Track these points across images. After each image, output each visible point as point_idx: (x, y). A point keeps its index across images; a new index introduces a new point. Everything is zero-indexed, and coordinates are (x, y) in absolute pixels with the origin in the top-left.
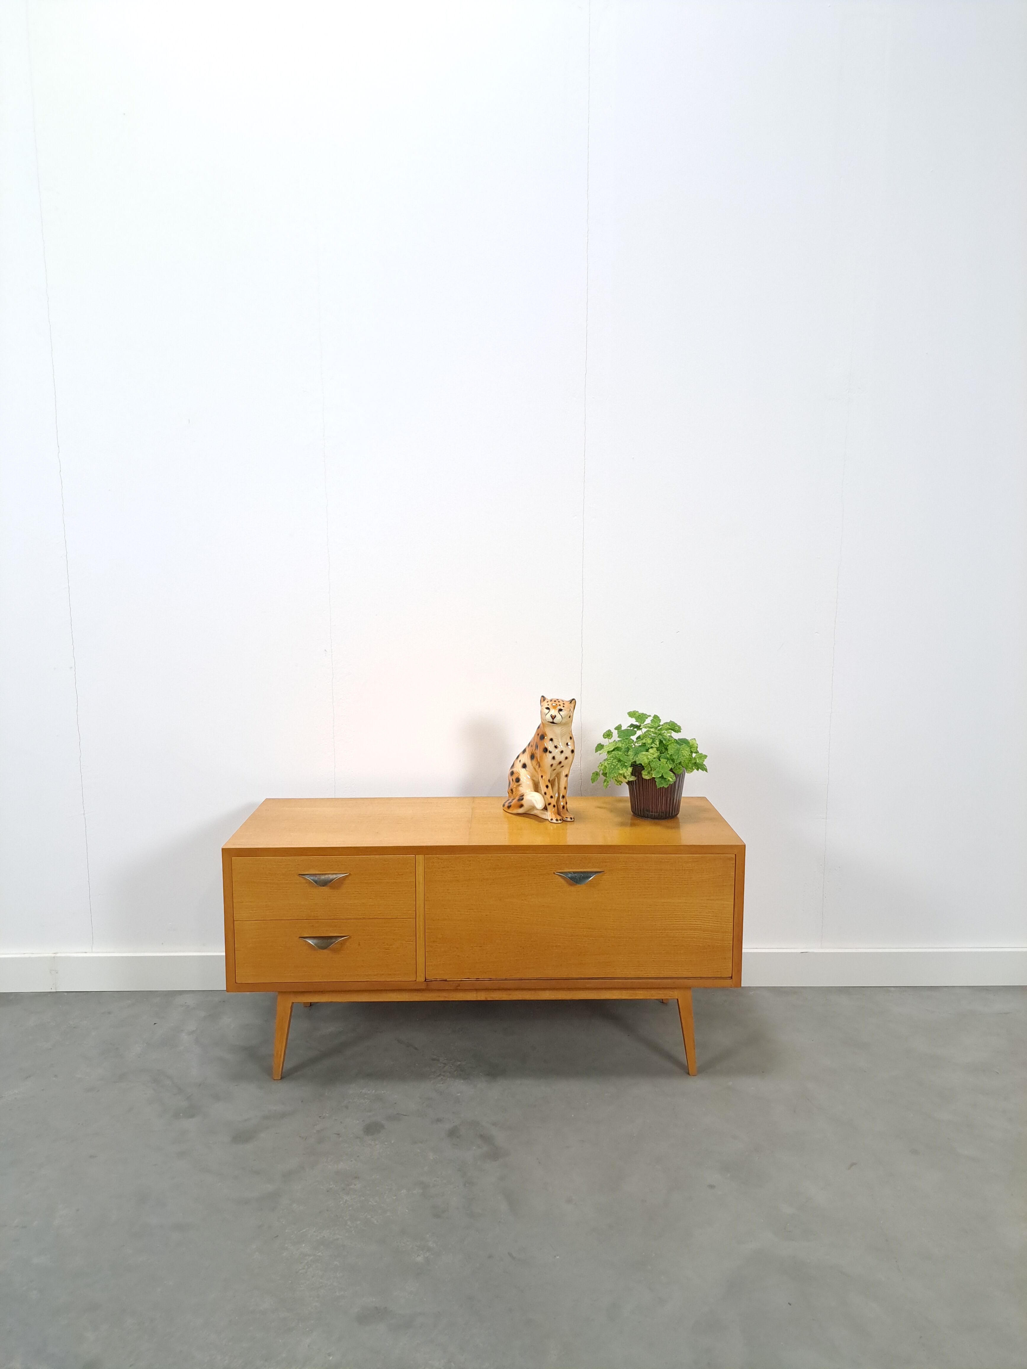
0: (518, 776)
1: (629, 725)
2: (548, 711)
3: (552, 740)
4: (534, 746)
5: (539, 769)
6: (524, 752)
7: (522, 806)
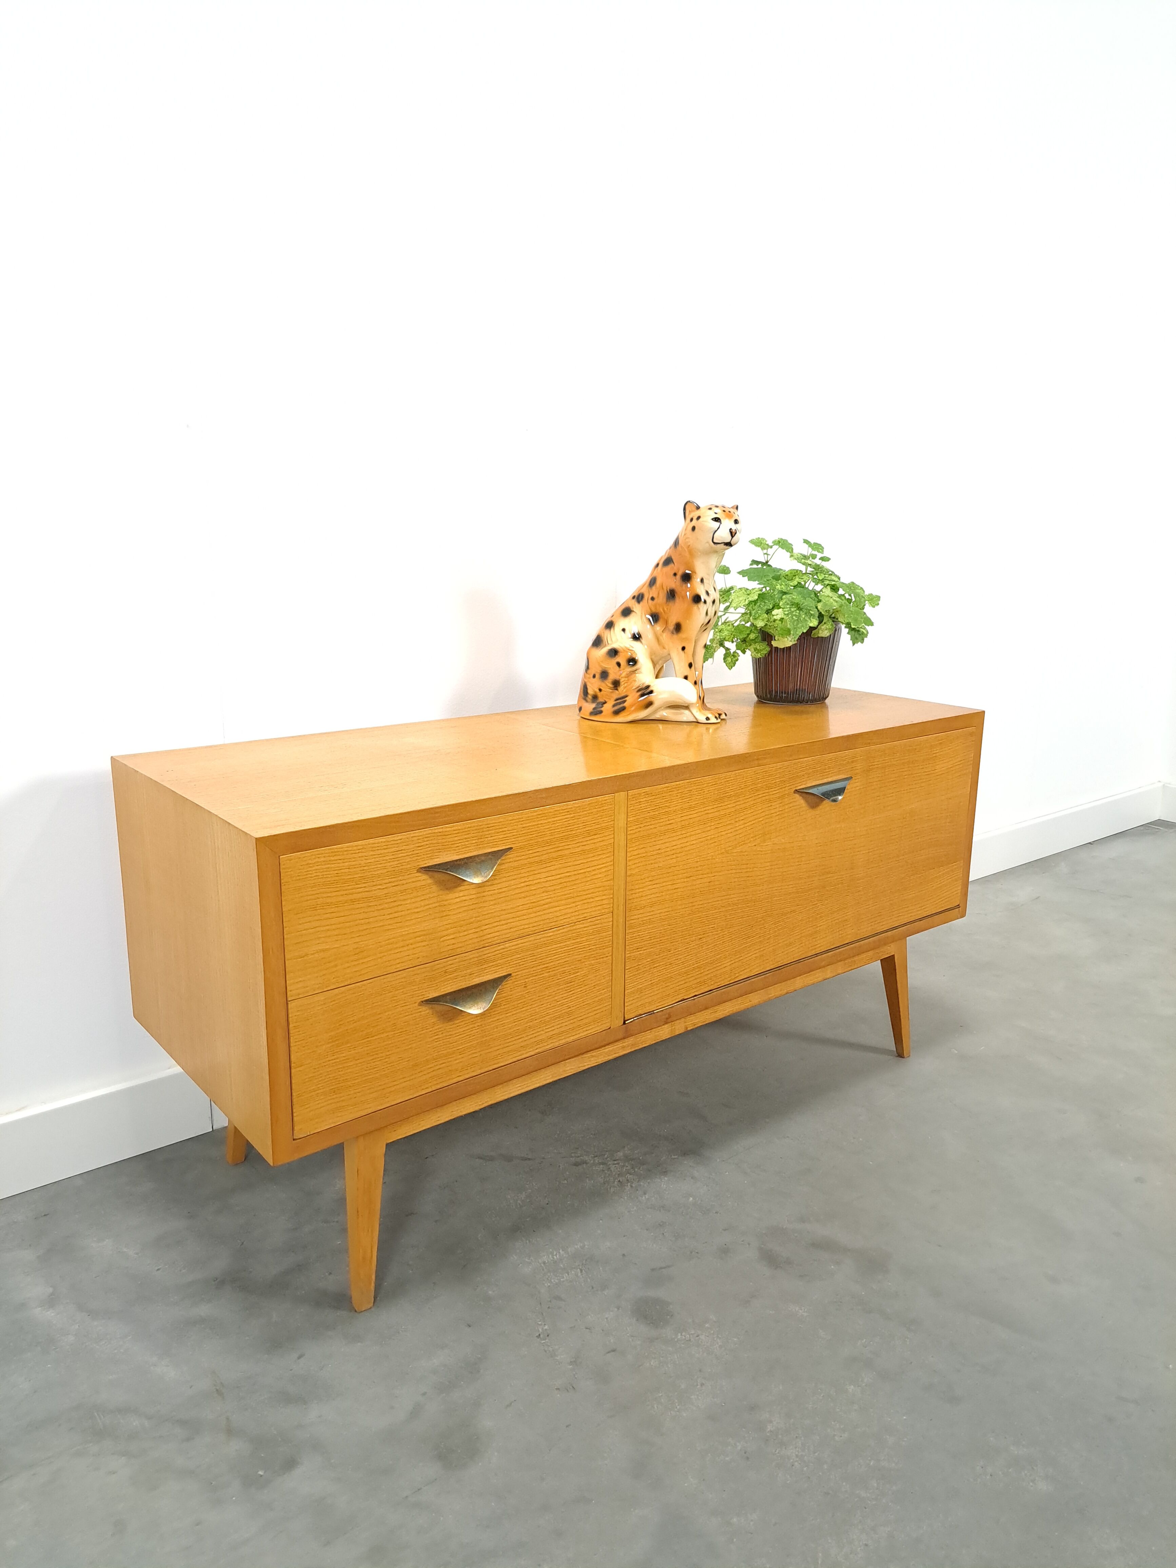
0: (632, 654)
1: (750, 562)
2: (717, 524)
3: (702, 580)
4: (662, 598)
5: (675, 636)
6: (627, 612)
7: (650, 704)
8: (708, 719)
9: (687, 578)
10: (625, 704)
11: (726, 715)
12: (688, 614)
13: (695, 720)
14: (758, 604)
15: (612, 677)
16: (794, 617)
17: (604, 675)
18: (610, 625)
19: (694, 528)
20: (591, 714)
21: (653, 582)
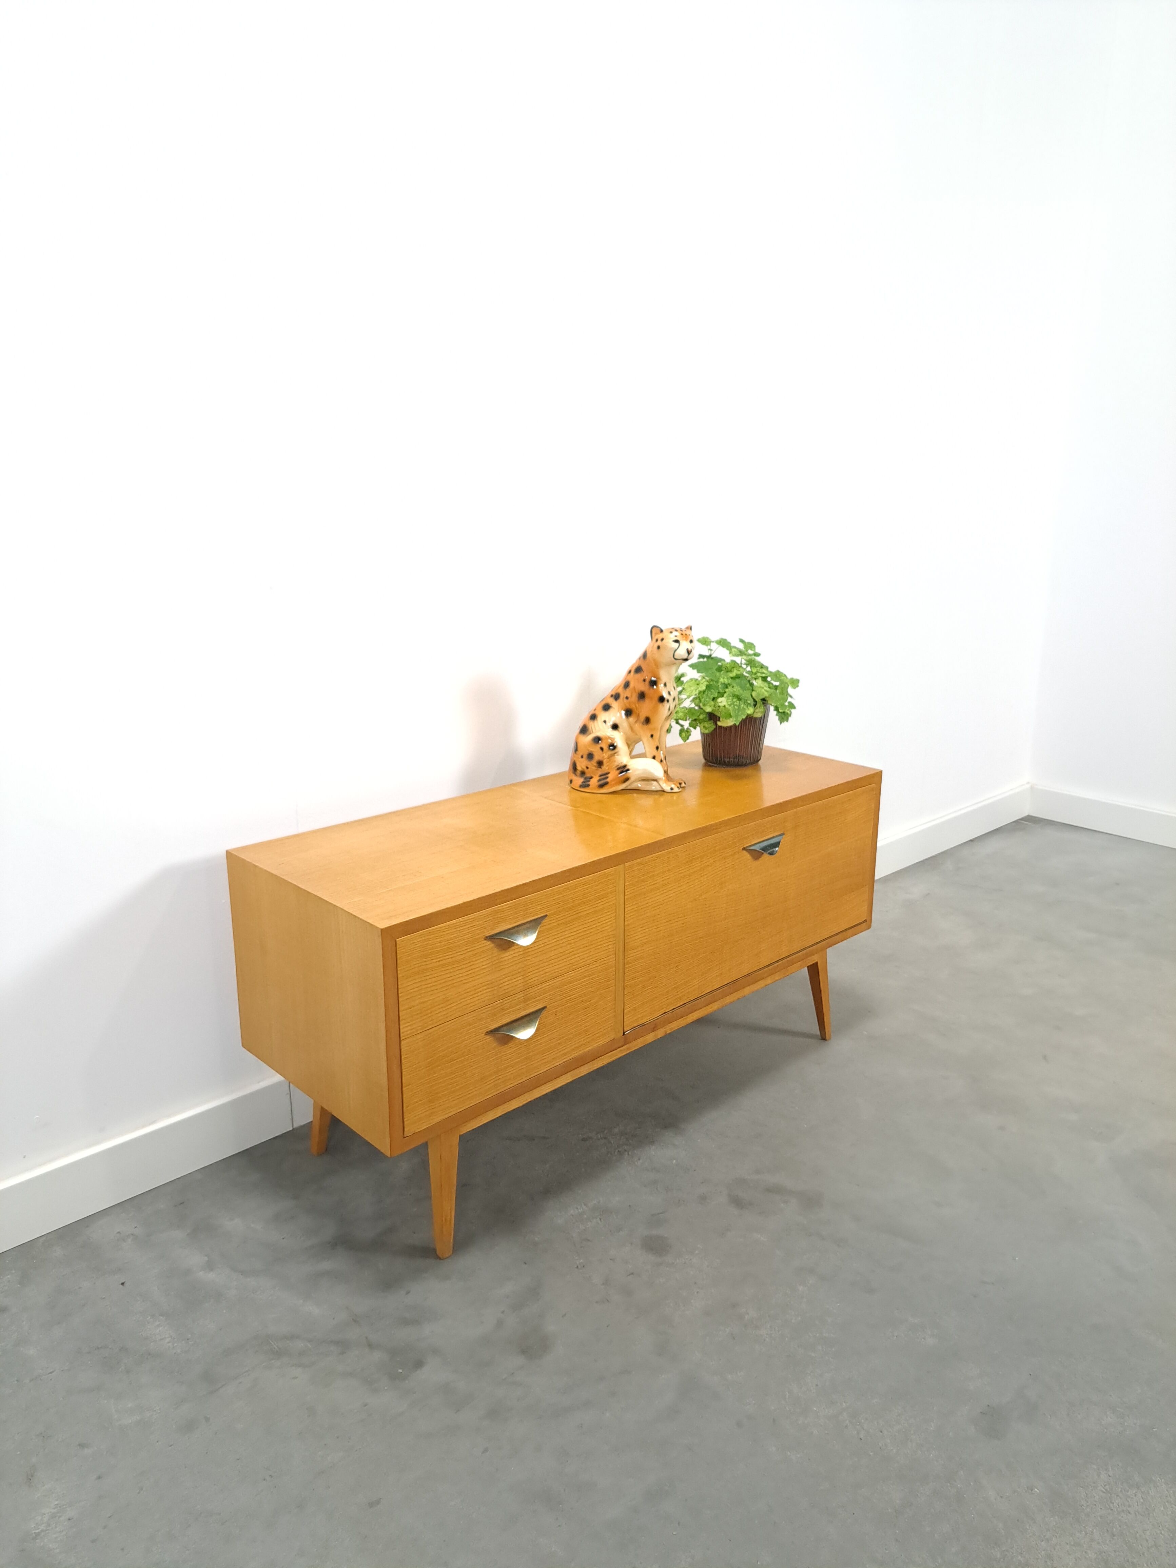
2: (677, 645)
3: (665, 685)
4: (634, 698)
5: (645, 726)
6: (607, 707)
7: (627, 779)
8: (672, 789)
9: (653, 683)
10: (608, 780)
11: (685, 783)
12: (655, 710)
13: (661, 789)
14: (706, 693)
15: (597, 758)
16: (736, 707)
17: (590, 756)
18: (593, 717)
19: (659, 647)
20: (581, 786)
21: (627, 685)
